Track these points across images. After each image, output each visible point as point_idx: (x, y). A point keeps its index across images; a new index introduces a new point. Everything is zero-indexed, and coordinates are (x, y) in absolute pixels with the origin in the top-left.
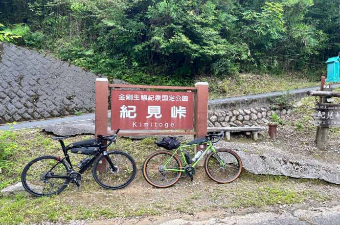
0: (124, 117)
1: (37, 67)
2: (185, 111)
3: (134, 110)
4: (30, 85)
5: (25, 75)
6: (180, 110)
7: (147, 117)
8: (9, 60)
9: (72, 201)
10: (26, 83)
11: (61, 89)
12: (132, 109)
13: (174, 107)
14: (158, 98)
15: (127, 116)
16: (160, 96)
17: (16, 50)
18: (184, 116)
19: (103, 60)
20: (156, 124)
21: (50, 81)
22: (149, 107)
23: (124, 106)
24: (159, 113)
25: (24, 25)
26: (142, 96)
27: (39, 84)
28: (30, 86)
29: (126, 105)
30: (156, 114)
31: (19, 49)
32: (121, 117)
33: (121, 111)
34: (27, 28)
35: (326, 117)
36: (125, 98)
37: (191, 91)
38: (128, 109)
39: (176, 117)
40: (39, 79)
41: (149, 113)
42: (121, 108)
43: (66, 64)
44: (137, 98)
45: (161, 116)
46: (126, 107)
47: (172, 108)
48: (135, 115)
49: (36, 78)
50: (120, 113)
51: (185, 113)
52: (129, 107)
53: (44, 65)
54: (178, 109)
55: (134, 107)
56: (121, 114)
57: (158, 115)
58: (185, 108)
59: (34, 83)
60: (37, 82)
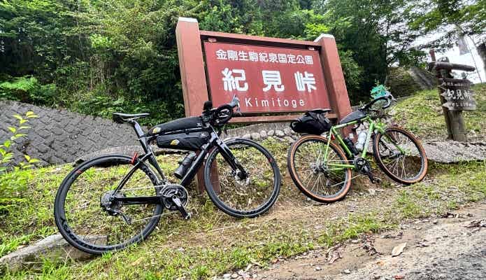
0: (231, 90)
1: (50, 127)
2: (313, 81)
3: (243, 78)
4: (39, 151)
5: (32, 139)
6: (307, 78)
7: (265, 90)
8: (8, 122)
9: (181, 249)
10: (34, 150)
11: (84, 151)
12: (240, 75)
13: (298, 73)
14: (273, 57)
15: (234, 88)
16: (275, 55)
17: (19, 108)
18: (315, 88)
19: (138, 108)
20: (279, 101)
21: (69, 142)
22: (264, 72)
23: (227, 69)
24: (280, 83)
25: (29, 77)
26: (250, 54)
27: (53, 149)
28: (40, 154)
29: (230, 69)
30: (276, 84)
31: (23, 106)
32: (226, 89)
33: (224, 79)
34: (33, 79)
35: (457, 97)
36: (227, 57)
37: (313, 49)
38: (234, 75)
39: (304, 89)
40: (53, 142)
41: (265, 83)
42: (223, 72)
43: (90, 118)
44: (244, 57)
45: (283, 88)
46: (230, 72)
47: (295, 74)
48: (246, 85)
49: (48, 141)
50: (223, 82)
51: (314, 83)
52: (235, 71)
53: (59, 123)
54: (304, 76)
55: (242, 72)
56: (225, 83)
57: (279, 87)
58: (312, 75)
59: (45, 149)
60: (50, 146)
